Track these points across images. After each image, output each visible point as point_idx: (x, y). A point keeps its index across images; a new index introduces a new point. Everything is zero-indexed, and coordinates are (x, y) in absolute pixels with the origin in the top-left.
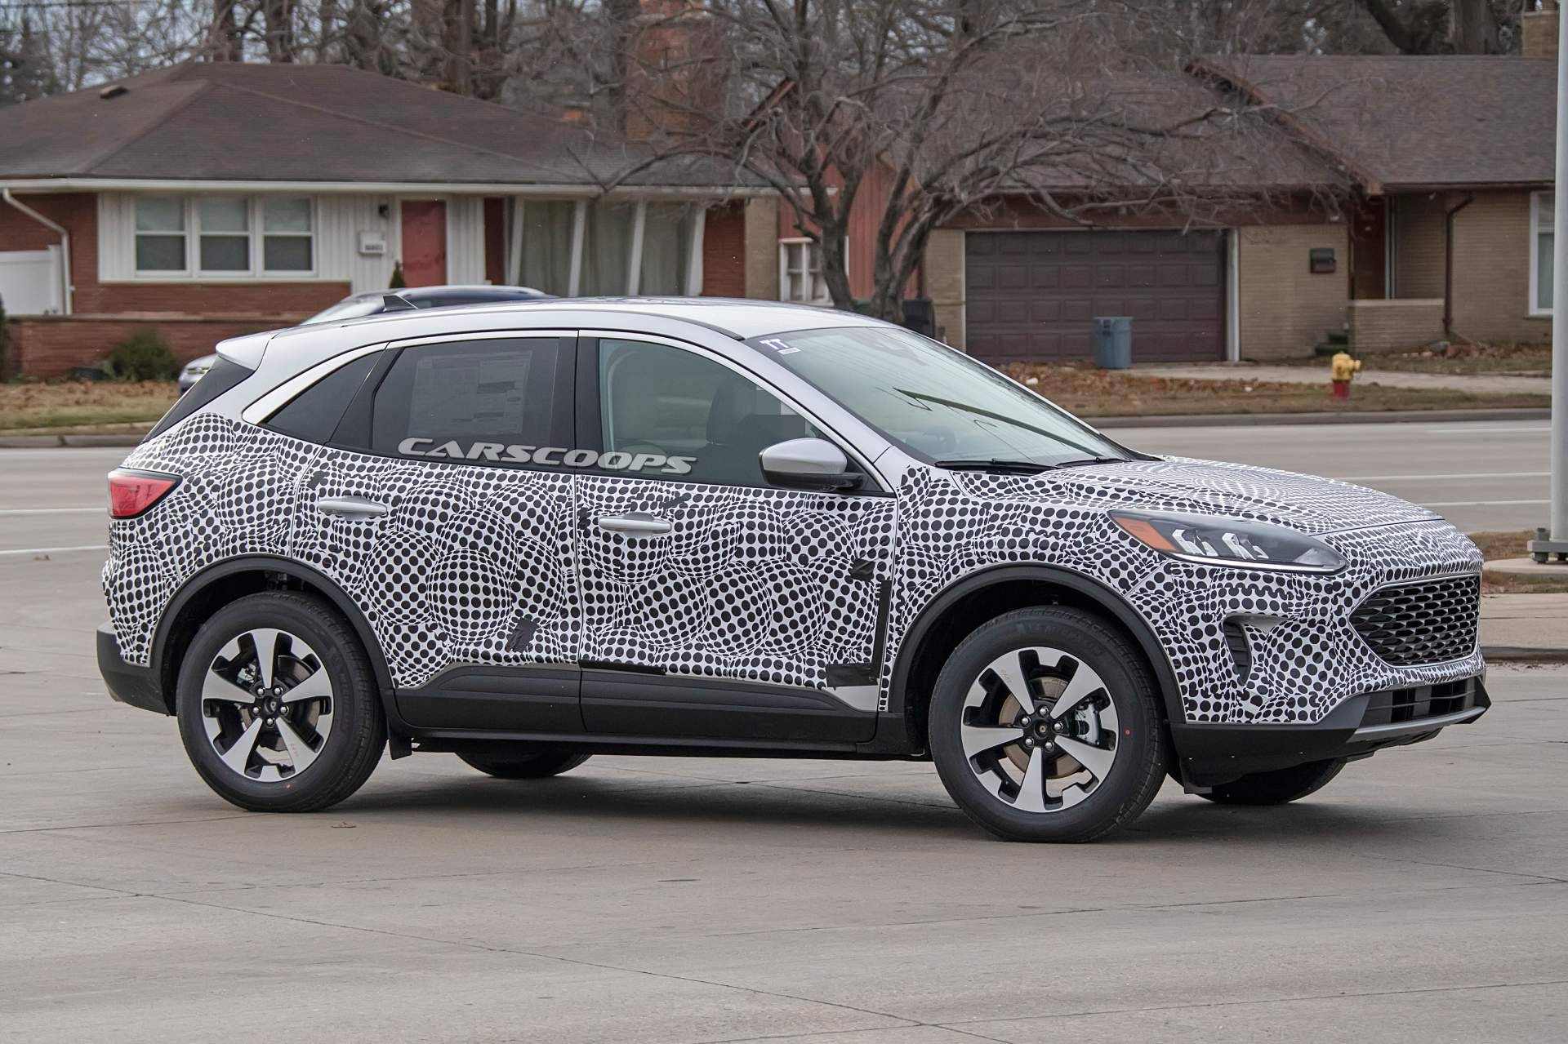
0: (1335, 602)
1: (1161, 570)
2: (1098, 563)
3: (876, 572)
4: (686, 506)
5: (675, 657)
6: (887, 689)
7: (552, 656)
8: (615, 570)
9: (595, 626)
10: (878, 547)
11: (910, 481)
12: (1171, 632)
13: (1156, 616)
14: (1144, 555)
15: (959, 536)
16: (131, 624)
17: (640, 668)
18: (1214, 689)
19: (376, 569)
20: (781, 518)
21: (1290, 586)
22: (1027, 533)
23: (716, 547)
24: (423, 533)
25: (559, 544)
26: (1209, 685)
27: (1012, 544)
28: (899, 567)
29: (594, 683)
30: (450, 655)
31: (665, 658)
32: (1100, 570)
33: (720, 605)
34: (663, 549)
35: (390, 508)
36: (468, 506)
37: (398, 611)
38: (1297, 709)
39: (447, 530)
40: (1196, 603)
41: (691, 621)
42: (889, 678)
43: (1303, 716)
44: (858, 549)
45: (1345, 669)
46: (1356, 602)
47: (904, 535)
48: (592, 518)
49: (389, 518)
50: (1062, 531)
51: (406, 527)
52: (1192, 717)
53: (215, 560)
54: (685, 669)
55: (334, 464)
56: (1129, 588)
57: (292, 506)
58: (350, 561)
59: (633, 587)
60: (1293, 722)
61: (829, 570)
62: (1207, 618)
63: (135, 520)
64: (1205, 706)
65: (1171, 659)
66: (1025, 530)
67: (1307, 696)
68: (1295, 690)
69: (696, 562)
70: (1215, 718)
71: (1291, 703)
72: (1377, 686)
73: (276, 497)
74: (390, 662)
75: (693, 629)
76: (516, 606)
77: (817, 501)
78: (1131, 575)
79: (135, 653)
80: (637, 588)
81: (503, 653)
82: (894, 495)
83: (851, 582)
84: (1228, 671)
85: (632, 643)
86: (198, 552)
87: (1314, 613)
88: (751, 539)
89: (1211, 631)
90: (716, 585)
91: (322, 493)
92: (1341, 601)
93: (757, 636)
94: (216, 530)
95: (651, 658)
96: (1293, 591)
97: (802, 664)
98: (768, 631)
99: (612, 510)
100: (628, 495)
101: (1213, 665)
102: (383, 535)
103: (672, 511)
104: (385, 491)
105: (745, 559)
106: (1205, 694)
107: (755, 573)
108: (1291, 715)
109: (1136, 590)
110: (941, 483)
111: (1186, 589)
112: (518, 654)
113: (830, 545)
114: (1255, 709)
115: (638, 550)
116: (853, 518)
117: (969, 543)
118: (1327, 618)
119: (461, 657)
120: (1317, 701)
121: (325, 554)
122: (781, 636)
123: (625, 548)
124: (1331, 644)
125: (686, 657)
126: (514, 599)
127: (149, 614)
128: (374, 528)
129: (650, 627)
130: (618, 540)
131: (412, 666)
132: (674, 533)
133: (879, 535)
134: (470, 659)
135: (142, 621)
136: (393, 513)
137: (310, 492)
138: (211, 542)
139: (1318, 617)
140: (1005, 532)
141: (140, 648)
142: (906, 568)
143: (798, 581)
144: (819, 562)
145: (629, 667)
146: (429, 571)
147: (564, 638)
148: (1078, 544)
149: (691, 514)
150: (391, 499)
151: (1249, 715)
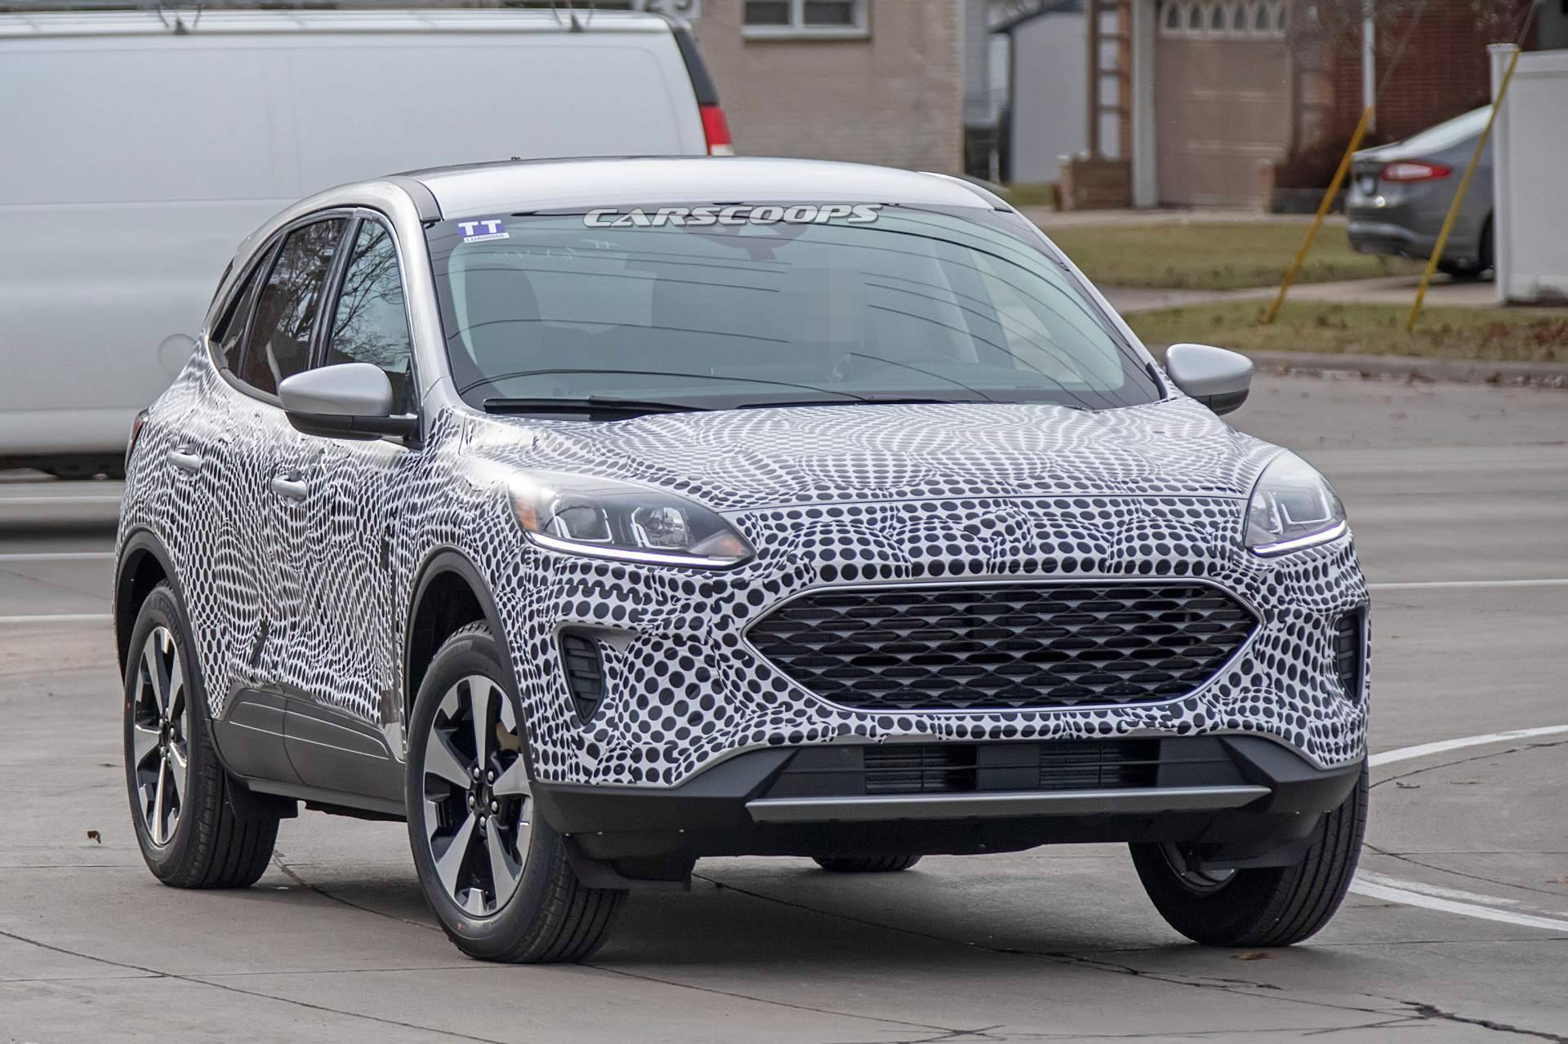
0: (716, 609)
1: (519, 558)
6: (404, 729)
12: (519, 649)
13: (510, 625)
17: (300, 694)
18: (551, 732)
19: (191, 549)
21: (648, 586)
26: (545, 726)
31: (314, 678)
32: (481, 558)
37: (204, 608)
38: (644, 765)
40: (536, 607)
43: (653, 775)
45: (737, 710)
46: (754, 612)
54: (320, 695)
56: (496, 584)
58: (179, 536)
60: (639, 784)
62: (542, 629)
64: (546, 757)
67: (661, 747)
68: (646, 737)
70: (557, 775)
71: (637, 756)
72: (796, 737)
78: (499, 565)
84: (560, 706)
85: (303, 657)
87: (680, 624)
89: (544, 647)
92: (727, 609)
96: (652, 593)
101: (547, 698)
106: (544, 739)
108: (636, 774)
109: (500, 586)
111: (531, 586)
114: (592, 764)
118: (701, 633)
120: (675, 754)
121: (169, 526)
124: (714, 673)
125: (323, 678)
139: (686, 632)
145: (296, 692)
148: (474, 520)
151: (587, 772)
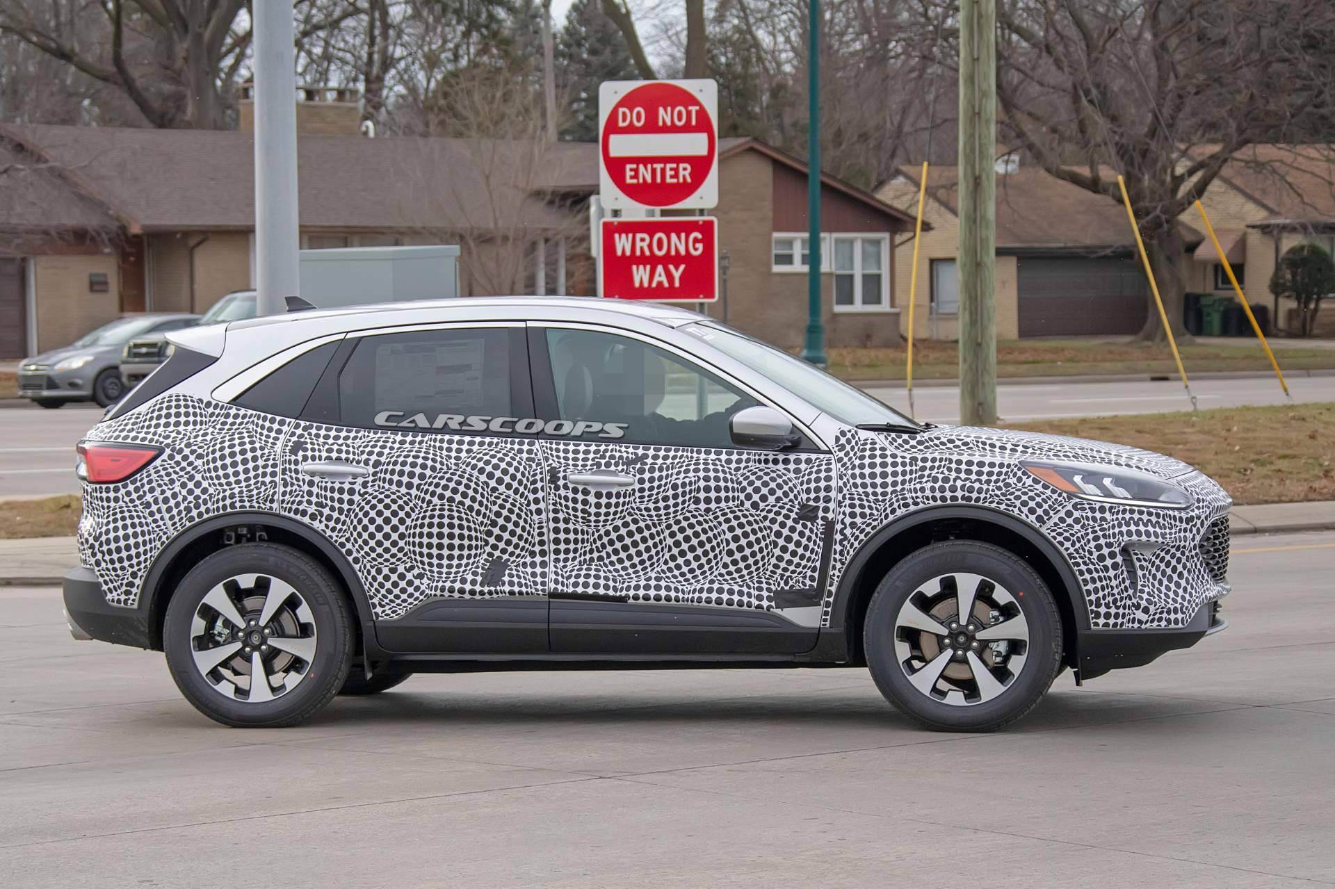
0: (1191, 531)
1: (1070, 507)
2: (1018, 503)
3: (821, 514)
4: (646, 464)
5: (637, 587)
6: (829, 609)
7: (524, 589)
8: (582, 518)
9: (562, 564)
10: (822, 494)
11: (843, 441)
12: (1081, 557)
13: (1067, 544)
14: (1055, 496)
15: (895, 484)
16: (119, 572)
17: (606, 598)
18: (1115, 601)
19: (360, 521)
20: (734, 473)
21: (1164, 520)
22: (955, 480)
23: (675, 496)
24: (403, 490)
25: (531, 497)
26: (1111, 599)
27: (942, 489)
28: (842, 510)
29: (561, 611)
30: (427, 591)
31: (628, 588)
32: (1019, 509)
33: (677, 544)
34: (627, 500)
35: (371, 470)
36: (445, 467)
37: (380, 556)
38: (1172, 616)
39: (426, 487)
40: (1100, 533)
41: (650, 558)
42: (831, 600)
43: (1176, 621)
44: (804, 496)
45: (1196, 584)
46: (1201, 531)
47: (845, 484)
48: (561, 475)
49: (371, 478)
50: (984, 478)
51: (387, 486)
52: (1096, 624)
53: (205, 516)
54: (646, 598)
55: (310, 434)
56: (1044, 523)
57: (277, 470)
58: (335, 515)
59: (598, 531)
60: (1170, 626)
61: (778, 513)
62: (1109, 545)
63: (120, 485)
64: (1107, 616)
65: (1080, 578)
66: (952, 478)
67: (1178, 606)
68: (1170, 601)
69: (657, 509)
70: (1115, 625)
71: (1169, 612)
73: (260, 462)
74: (372, 598)
75: (652, 565)
76: (488, 549)
77: (763, 458)
78: (1046, 512)
79: (123, 597)
80: (602, 532)
81: (478, 588)
82: (830, 452)
83: (798, 523)
84: (1126, 587)
85: (597, 577)
86: (188, 510)
87: (1179, 540)
88: (707, 489)
89: (1113, 555)
90: (675, 528)
91: (305, 458)
92: (1194, 530)
93: (711, 569)
94: (205, 491)
95: (615, 589)
96: (1166, 523)
97: (752, 591)
98: (720, 565)
99: (580, 468)
100: (591, 456)
101: (1114, 583)
102: (366, 493)
103: (634, 468)
104: (365, 456)
105: (703, 506)
106: (1107, 606)
107: (711, 517)
108: (1169, 621)
109: (1050, 524)
110: (869, 441)
111: (1091, 523)
112: (493, 589)
113: (779, 493)
114: (1144, 617)
115: (604, 501)
116: (797, 471)
117: (903, 489)
118: (1186, 544)
119: (438, 593)
120: (1184, 609)
121: (312, 509)
122: (732, 568)
123: (592, 499)
124: (1188, 565)
125: (647, 587)
126: (487, 543)
127: (139, 564)
128: (357, 487)
129: (612, 563)
130: (586, 492)
131: (392, 601)
132: (637, 486)
133: (823, 484)
134: (446, 594)
135: (131, 570)
136: (375, 474)
137: (293, 458)
138: (201, 501)
139: (1182, 543)
140: (935, 480)
141: (127, 593)
142: (848, 510)
143: (750, 523)
144: (769, 507)
145: (595, 597)
146: (408, 522)
147: (534, 575)
148: (999, 488)
149: (652, 470)
150: (371, 463)
151: (1140, 622)
